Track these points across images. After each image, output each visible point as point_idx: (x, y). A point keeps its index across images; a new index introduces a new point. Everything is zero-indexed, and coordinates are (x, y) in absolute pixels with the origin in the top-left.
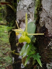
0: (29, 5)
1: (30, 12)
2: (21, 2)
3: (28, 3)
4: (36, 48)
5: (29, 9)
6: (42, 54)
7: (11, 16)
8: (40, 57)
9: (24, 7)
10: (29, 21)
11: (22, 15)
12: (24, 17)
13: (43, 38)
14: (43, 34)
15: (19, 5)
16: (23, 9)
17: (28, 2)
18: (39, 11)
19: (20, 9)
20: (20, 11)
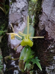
0: (22, 8)
1: (24, 16)
2: (14, 4)
3: (21, 6)
4: (34, 52)
5: (22, 12)
6: (41, 57)
7: (2, 19)
8: (40, 61)
9: (17, 10)
10: (22, 24)
11: (15, 18)
12: (17, 20)
13: (43, 41)
14: (43, 37)
15: (12, 8)
16: (16, 12)
17: (22, 4)
18: (39, 14)
19: (13, 12)
20: (13, 14)
